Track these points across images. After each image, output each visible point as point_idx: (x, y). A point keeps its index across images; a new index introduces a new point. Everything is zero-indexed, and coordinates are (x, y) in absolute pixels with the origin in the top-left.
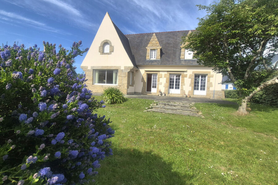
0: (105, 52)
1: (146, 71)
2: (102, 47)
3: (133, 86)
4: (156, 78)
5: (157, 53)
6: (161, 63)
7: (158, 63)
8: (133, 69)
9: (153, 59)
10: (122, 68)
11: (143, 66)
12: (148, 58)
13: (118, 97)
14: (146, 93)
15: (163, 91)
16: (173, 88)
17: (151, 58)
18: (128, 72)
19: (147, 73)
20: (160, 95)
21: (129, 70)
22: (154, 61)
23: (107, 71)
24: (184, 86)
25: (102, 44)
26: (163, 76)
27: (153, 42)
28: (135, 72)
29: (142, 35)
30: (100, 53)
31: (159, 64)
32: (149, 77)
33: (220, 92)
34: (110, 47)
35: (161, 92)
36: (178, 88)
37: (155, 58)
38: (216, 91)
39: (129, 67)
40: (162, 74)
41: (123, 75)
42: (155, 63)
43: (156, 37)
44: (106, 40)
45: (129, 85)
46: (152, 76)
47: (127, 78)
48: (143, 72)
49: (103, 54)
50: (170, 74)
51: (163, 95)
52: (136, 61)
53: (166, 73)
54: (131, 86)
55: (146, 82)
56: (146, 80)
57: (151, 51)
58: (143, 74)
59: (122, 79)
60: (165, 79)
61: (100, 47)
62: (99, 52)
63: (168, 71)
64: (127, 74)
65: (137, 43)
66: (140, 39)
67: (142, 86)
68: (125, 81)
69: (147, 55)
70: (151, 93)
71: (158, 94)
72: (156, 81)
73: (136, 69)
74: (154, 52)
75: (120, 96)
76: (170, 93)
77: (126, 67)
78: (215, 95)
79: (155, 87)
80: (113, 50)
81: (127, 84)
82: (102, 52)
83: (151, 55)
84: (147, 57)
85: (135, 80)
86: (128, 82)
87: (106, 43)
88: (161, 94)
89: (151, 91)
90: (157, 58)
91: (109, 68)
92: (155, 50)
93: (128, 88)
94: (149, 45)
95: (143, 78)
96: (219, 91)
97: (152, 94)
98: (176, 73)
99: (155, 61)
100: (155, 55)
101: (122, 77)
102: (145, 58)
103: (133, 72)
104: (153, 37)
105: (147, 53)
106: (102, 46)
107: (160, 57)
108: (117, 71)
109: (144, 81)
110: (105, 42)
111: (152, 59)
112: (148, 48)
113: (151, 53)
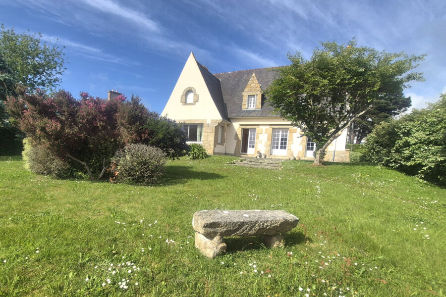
0: (188, 102)
1: (241, 125)
2: (184, 96)
3: (223, 145)
4: (254, 135)
5: (256, 99)
6: (262, 114)
7: (257, 114)
8: (221, 122)
9: (252, 108)
10: (209, 122)
11: (236, 119)
12: (244, 108)
13: (200, 152)
14: (240, 154)
15: (263, 152)
16: (277, 148)
17: (248, 107)
18: (216, 127)
19: (242, 128)
20: (258, 157)
21: (217, 125)
22: (252, 111)
23: (190, 126)
24: (292, 145)
25: (185, 92)
26: (264, 132)
27: (252, 85)
28: (226, 126)
29: (240, 74)
30: (182, 104)
31: (259, 115)
32: (245, 132)
33: (343, 153)
34: (194, 96)
35: (260, 154)
36: (285, 148)
37: (254, 108)
38: (337, 151)
39: (217, 120)
40: (262, 129)
41: (209, 131)
42: (253, 115)
43: (256, 79)
44: (190, 88)
45: (216, 143)
46: (250, 132)
47: (214, 133)
48: (237, 126)
49: (185, 105)
50: (273, 128)
51: (263, 157)
52: (228, 112)
53: (268, 127)
54: (219, 144)
55: (240, 139)
56: (240, 136)
57: (249, 98)
58: (237, 129)
59: (208, 135)
60: (266, 136)
61: (182, 96)
62: (181, 102)
63: (270, 125)
64: (214, 129)
65: (233, 86)
66: (236, 79)
67: (235, 145)
68: (212, 138)
69: (243, 103)
70: (246, 155)
71: (255, 156)
72: (254, 139)
73: (227, 122)
74: (253, 99)
75: (203, 151)
76: (273, 154)
77: (213, 120)
78: (335, 158)
79: (253, 147)
80: (198, 100)
81: (213, 142)
82: (184, 102)
83: (248, 104)
84: (243, 106)
85: (225, 137)
86: (215, 139)
87: (189, 91)
88: (260, 156)
89: (247, 152)
90: (256, 107)
91: (192, 122)
92: (253, 96)
93: (215, 146)
94: (246, 90)
95: (236, 135)
96: (341, 151)
97: (248, 156)
98: (278, 127)
99: (254, 111)
100: (254, 103)
101: (207, 132)
102: (241, 108)
103: (223, 127)
104: (252, 78)
105: (244, 101)
106: (185, 94)
107: (260, 106)
108: (201, 125)
109: (238, 138)
110: (188, 89)
111: (250, 109)
112: (245, 94)
113: (249, 101)
